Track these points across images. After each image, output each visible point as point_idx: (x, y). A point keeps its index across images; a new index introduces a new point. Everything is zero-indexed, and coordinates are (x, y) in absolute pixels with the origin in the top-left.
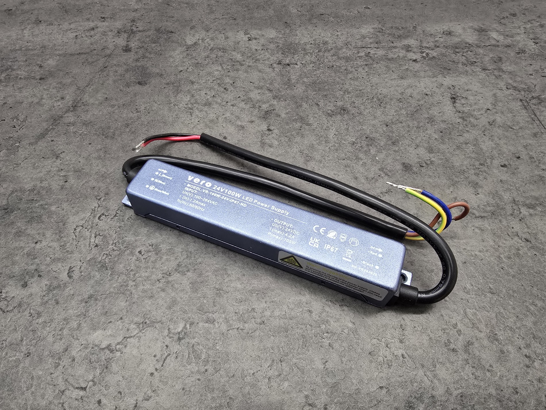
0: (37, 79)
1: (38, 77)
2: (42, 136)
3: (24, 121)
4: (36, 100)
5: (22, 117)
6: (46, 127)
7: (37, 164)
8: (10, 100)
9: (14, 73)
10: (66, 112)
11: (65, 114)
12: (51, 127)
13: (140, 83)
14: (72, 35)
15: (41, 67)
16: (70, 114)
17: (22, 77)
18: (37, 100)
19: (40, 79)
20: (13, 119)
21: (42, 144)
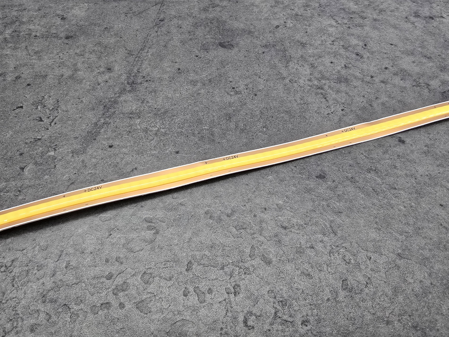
0: (61, 38)
6: (94, 120)
9: (24, 27)
10: (120, 93)
11: (119, 97)
12: (102, 121)
13: (222, 45)
17: (38, 35)
18: (70, 73)
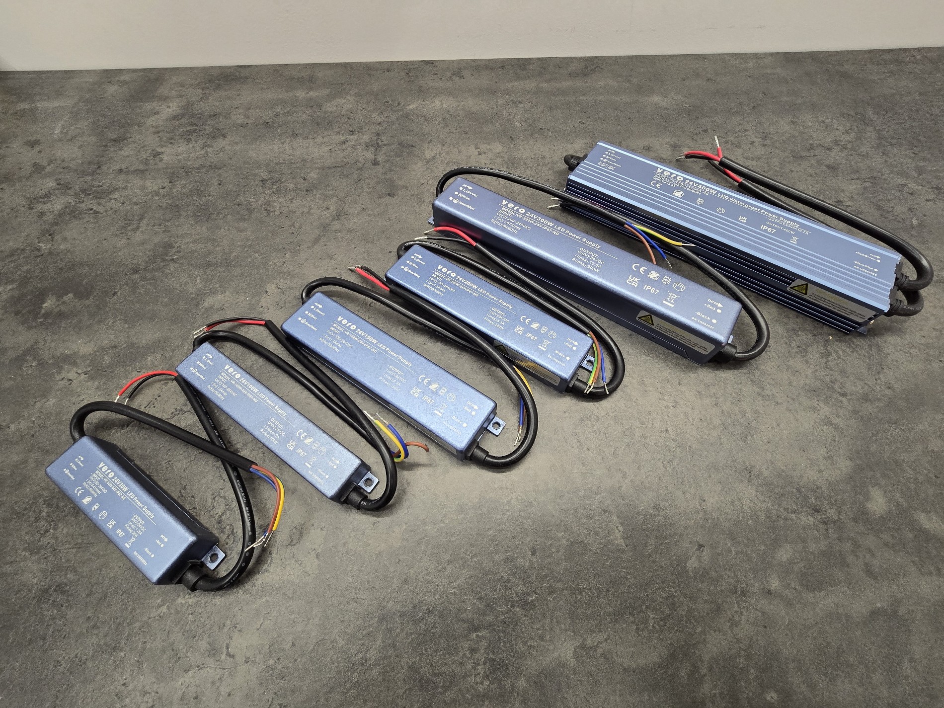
1: (304, 189)
2: (317, 241)
3: (300, 228)
4: (306, 210)
5: (297, 225)
7: (316, 264)
8: (285, 210)
14: (327, 149)
15: (305, 179)
16: (335, 222)
19: (307, 191)
20: (290, 226)
21: (317, 248)
